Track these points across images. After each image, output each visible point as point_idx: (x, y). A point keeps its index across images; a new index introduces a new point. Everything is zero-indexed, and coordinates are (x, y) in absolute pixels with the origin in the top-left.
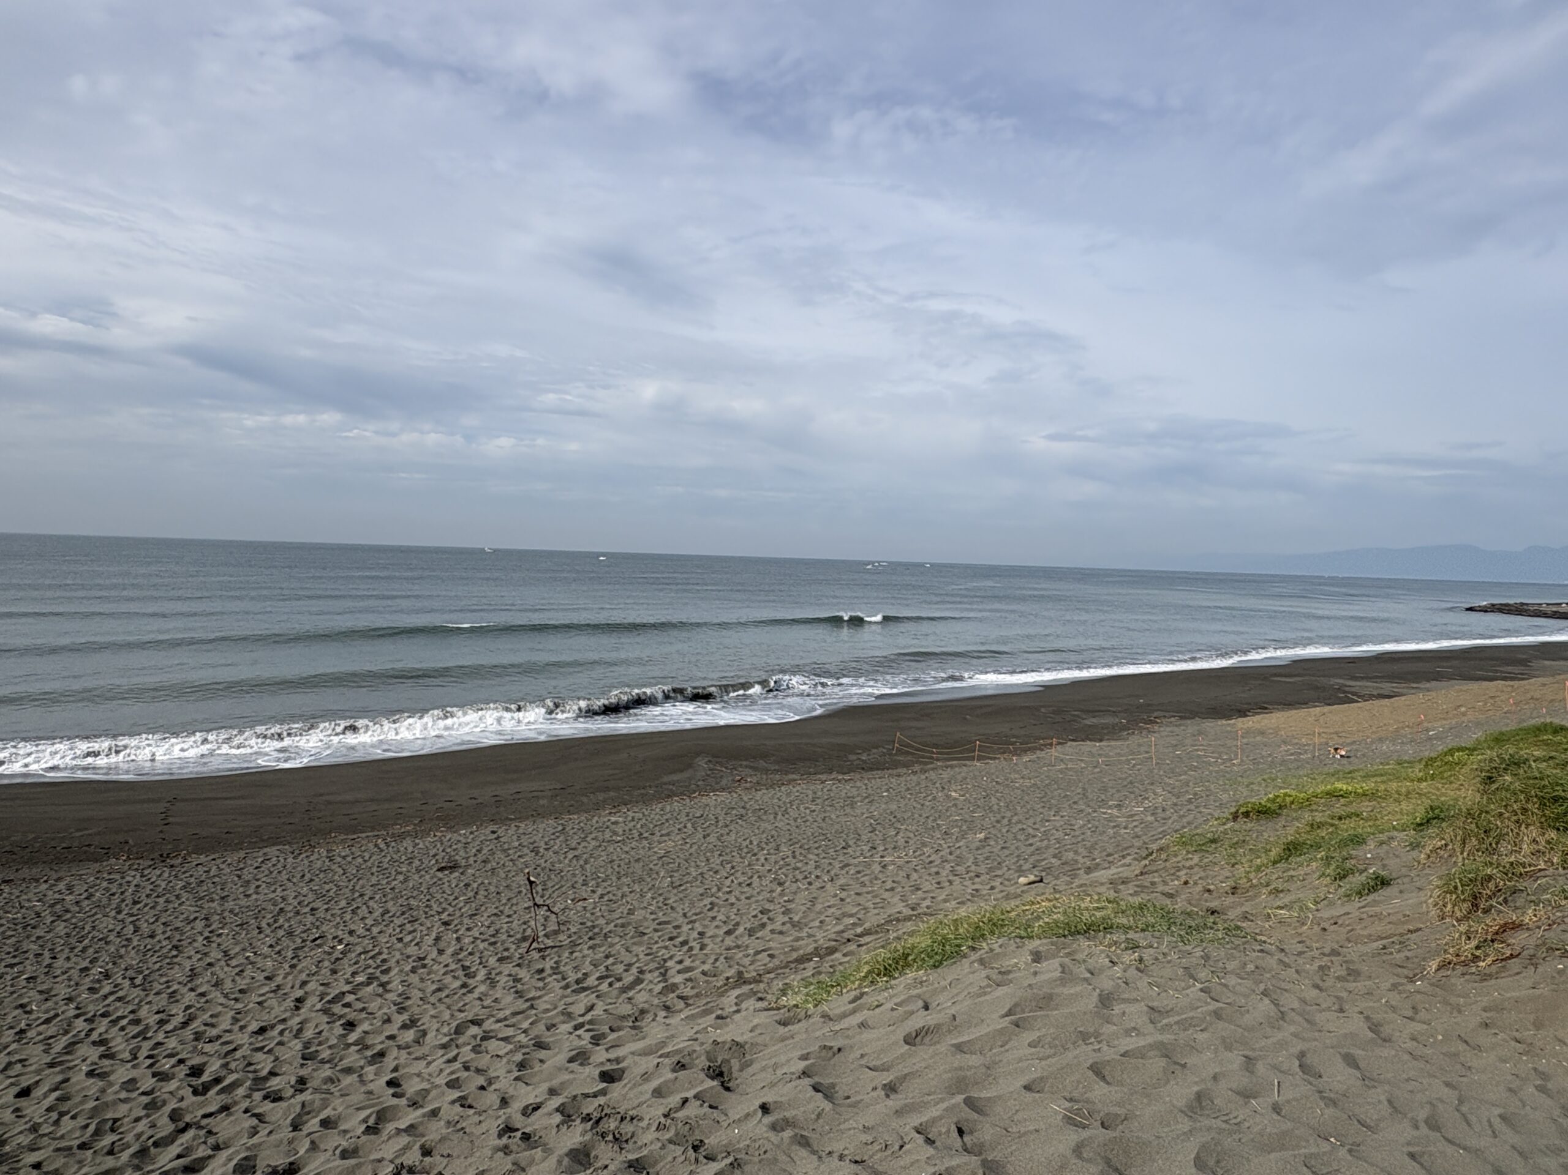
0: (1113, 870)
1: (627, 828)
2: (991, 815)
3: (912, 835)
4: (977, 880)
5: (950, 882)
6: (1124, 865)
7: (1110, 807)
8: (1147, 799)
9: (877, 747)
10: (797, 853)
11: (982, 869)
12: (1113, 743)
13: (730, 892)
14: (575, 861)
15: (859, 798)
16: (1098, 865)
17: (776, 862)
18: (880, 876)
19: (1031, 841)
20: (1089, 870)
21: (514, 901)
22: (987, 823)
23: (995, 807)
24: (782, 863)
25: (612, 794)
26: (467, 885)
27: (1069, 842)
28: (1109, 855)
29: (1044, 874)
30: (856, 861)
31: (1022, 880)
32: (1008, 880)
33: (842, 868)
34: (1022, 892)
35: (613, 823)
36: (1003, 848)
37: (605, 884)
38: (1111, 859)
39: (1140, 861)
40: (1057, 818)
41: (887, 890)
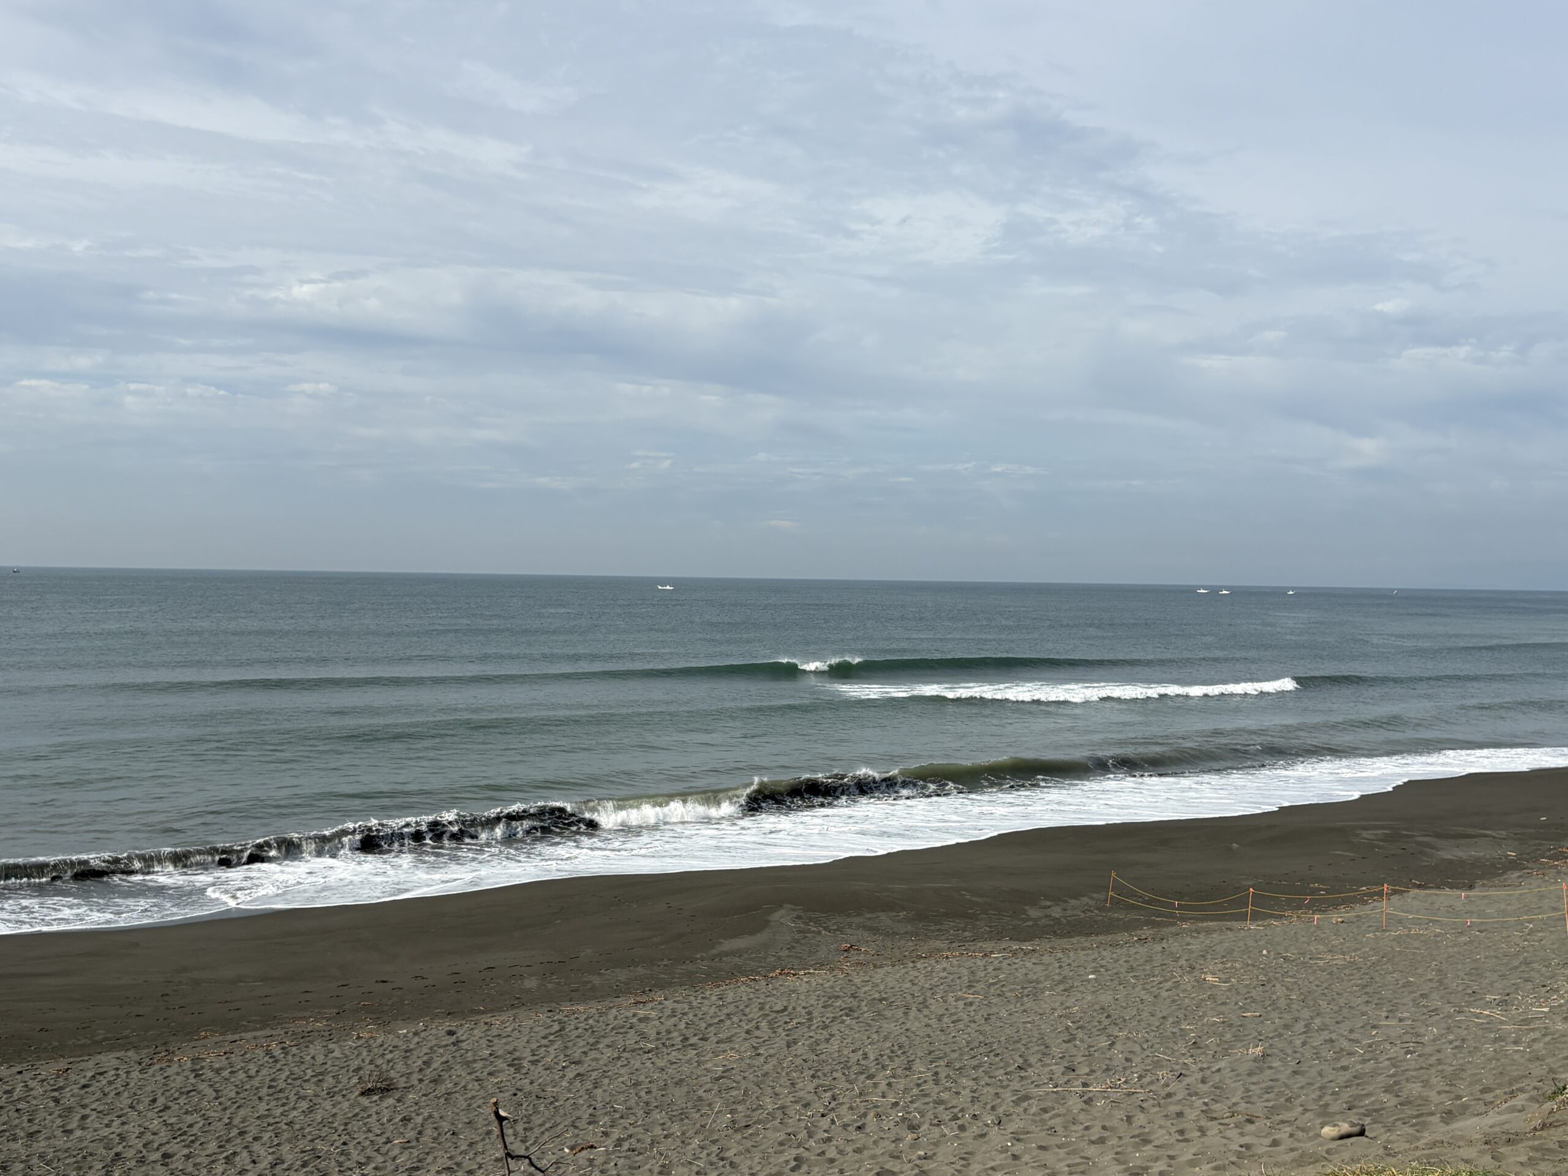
0: (1492, 1118)
1: (663, 1029)
2: (1275, 1015)
3: (1137, 1048)
4: (1250, 1128)
5: (1202, 1131)
6: (1513, 1110)
7: (1488, 1005)
8: (1557, 991)
9: (1075, 897)
10: (942, 1075)
11: (1259, 1108)
12: (1492, 893)
13: (829, 1140)
14: (577, 1084)
15: (1048, 984)
16: (1465, 1108)
17: (906, 1090)
18: (1082, 1117)
19: (1344, 1062)
20: (1449, 1116)
21: (480, 1147)
22: (1268, 1028)
23: (1282, 1003)
24: (915, 1091)
25: (640, 970)
26: (406, 1120)
27: (1413, 1064)
28: (1483, 1091)
29: (1367, 1121)
30: (1041, 1091)
31: (1328, 1131)
32: (1303, 1130)
33: (1017, 1103)
34: (1328, 1152)
35: (640, 1020)
36: (1295, 1072)
37: (625, 1122)
38: (1489, 1097)
39: (1542, 1104)
40: (1392, 1022)
41: (1093, 1142)
